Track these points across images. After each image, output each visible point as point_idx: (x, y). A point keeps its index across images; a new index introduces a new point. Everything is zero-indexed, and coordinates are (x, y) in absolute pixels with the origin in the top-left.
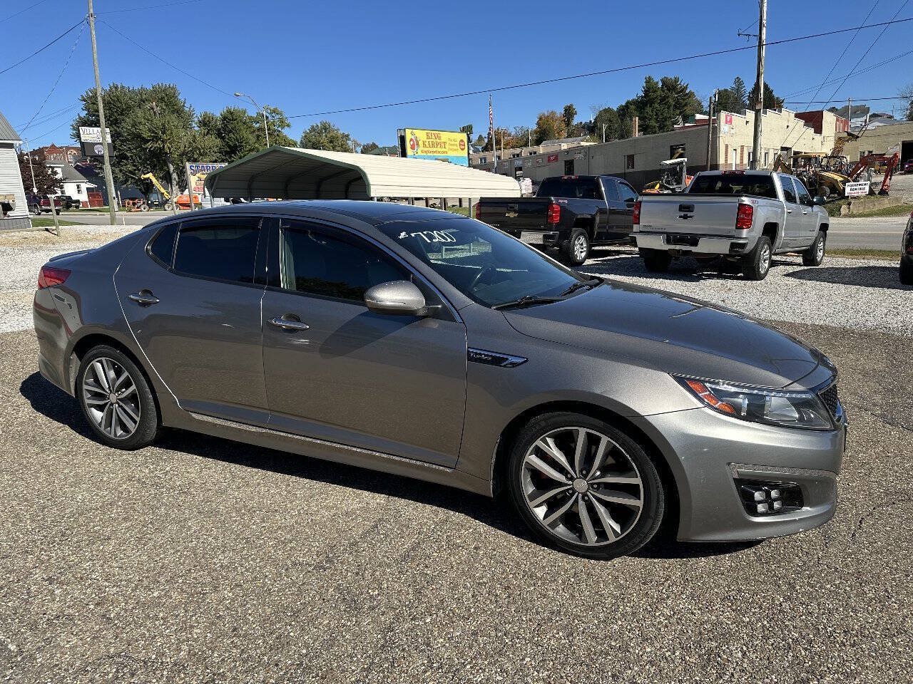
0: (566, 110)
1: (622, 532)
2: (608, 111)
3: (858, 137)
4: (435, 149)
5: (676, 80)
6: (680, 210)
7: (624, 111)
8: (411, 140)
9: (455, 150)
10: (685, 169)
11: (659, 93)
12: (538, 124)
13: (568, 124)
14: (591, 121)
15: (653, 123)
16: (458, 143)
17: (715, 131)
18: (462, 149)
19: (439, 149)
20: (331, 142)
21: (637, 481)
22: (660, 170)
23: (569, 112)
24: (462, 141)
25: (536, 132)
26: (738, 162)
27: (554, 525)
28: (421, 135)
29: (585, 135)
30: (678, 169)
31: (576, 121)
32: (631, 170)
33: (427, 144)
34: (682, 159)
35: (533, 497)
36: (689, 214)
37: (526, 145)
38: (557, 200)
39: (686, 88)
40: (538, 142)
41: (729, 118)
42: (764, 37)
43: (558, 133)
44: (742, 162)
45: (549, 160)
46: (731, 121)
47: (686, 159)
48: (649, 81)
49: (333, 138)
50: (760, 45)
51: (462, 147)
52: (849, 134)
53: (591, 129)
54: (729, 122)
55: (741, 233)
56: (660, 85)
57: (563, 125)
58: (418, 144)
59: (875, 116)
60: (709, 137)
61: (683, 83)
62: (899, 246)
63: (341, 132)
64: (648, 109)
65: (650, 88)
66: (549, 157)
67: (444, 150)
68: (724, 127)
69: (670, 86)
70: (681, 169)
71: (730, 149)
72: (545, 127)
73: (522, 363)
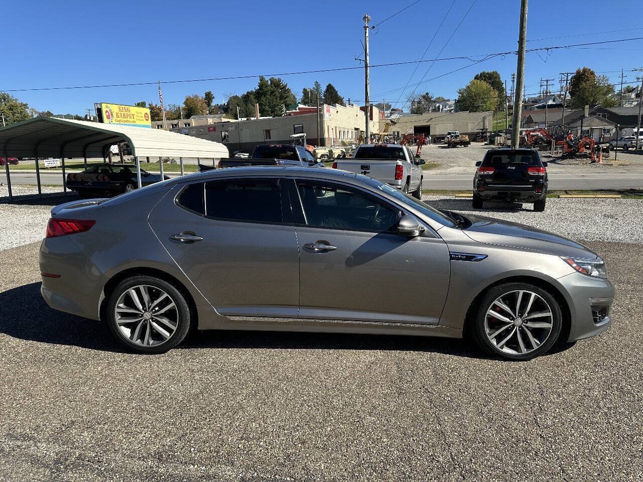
0: (206, 95)
1: (541, 344)
2: (236, 97)
3: (396, 123)
4: (125, 119)
5: (279, 80)
6: (362, 169)
7: (246, 98)
8: (107, 112)
9: (141, 120)
10: (305, 141)
11: (269, 88)
12: (185, 103)
13: (209, 105)
14: (224, 104)
15: (267, 108)
16: (143, 115)
17: (322, 116)
18: (147, 120)
19: (129, 119)
20: (11, 109)
21: (550, 314)
22: (290, 141)
23: (209, 97)
24: (146, 114)
25: (184, 109)
26: (335, 137)
27: (502, 347)
28: (115, 108)
29: (221, 113)
30: (301, 140)
31: (213, 104)
32: (268, 140)
33: (119, 115)
34: (302, 134)
35: (490, 334)
36: (367, 171)
37: (179, 118)
38: (279, 161)
39: (286, 85)
40: (188, 116)
41: (328, 108)
42: (368, 62)
43: (201, 111)
44: (336, 136)
45: (209, 131)
46: (329, 111)
47: (305, 134)
48: (262, 79)
49: (13, 106)
50: (366, 67)
51: (147, 118)
52: (392, 121)
53: (225, 109)
54: (328, 111)
55: (397, 182)
56: (269, 83)
57: (205, 105)
58: (112, 115)
59: (393, 110)
60: (318, 120)
61: (284, 83)
62: (471, 187)
63: (19, 102)
64: (263, 99)
65: (262, 85)
66: (209, 128)
67: (132, 120)
68: (326, 115)
69: (276, 84)
70: (303, 140)
71: (330, 129)
72: (191, 106)
73: (484, 258)
